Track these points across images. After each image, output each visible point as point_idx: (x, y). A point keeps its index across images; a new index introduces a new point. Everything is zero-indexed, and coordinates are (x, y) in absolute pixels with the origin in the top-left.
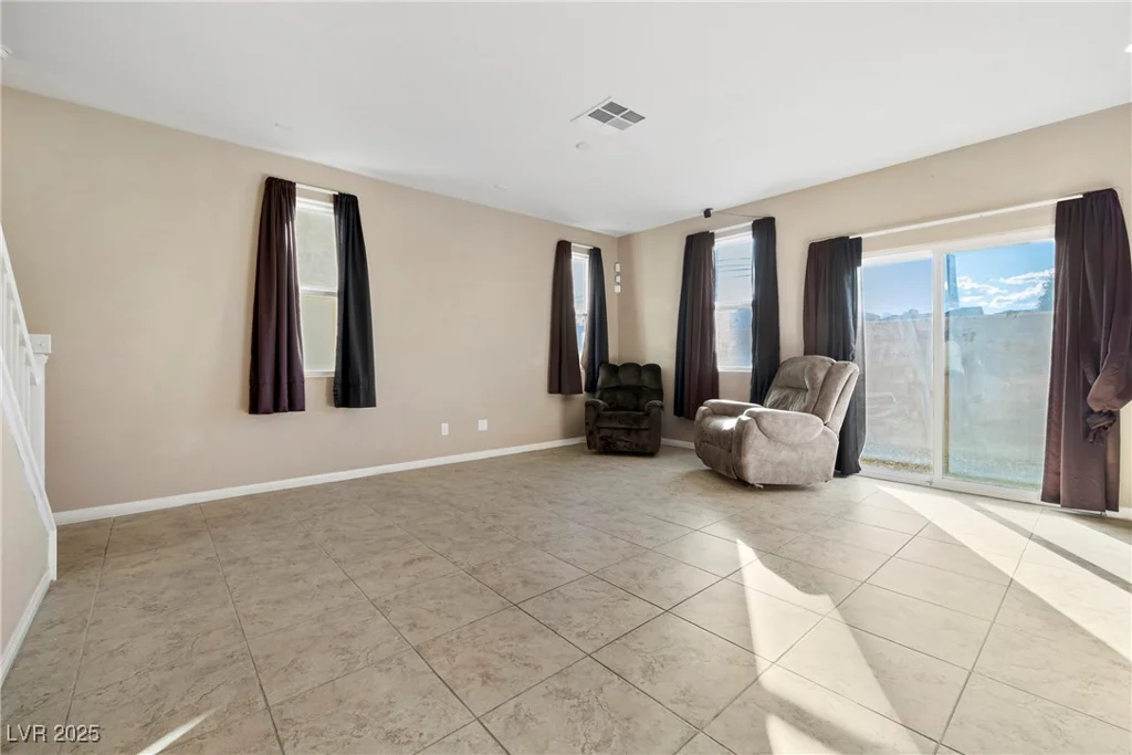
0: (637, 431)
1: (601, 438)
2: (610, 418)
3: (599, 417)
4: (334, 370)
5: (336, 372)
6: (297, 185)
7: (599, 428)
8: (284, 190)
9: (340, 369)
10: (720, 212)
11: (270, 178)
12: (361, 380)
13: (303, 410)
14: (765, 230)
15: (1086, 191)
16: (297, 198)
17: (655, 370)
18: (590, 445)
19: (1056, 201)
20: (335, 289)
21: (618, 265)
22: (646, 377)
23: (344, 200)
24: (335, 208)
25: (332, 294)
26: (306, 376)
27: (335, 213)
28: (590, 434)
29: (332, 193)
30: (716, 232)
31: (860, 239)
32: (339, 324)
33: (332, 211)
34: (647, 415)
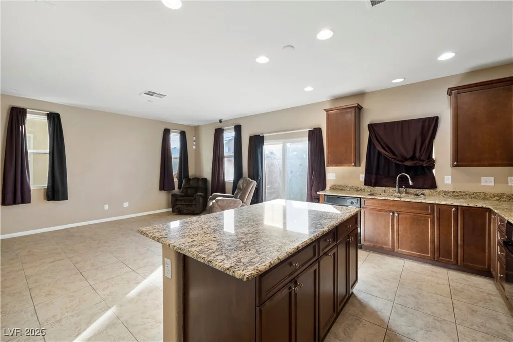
0: (191, 205)
1: (177, 209)
2: (181, 200)
3: (177, 200)
4: (47, 185)
5: (48, 187)
6: (27, 110)
7: (176, 204)
8: (20, 112)
9: (50, 185)
10: (224, 121)
11: (12, 107)
12: (60, 189)
13: (30, 203)
14: (238, 129)
15: (314, 127)
16: (27, 114)
17: (205, 180)
18: (173, 211)
19: (308, 130)
20: (48, 151)
21: (194, 138)
22: (201, 183)
23: (52, 115)
24: (48, 118)
25: (46, 153)
26: (31, 189)
27: (48, 120)
28: (173, 207)
29: (46, 112)
30: (224, 128)
31: (263, 136)
32: (49, 167)
33: (46, 119)
34: (195, 199)
